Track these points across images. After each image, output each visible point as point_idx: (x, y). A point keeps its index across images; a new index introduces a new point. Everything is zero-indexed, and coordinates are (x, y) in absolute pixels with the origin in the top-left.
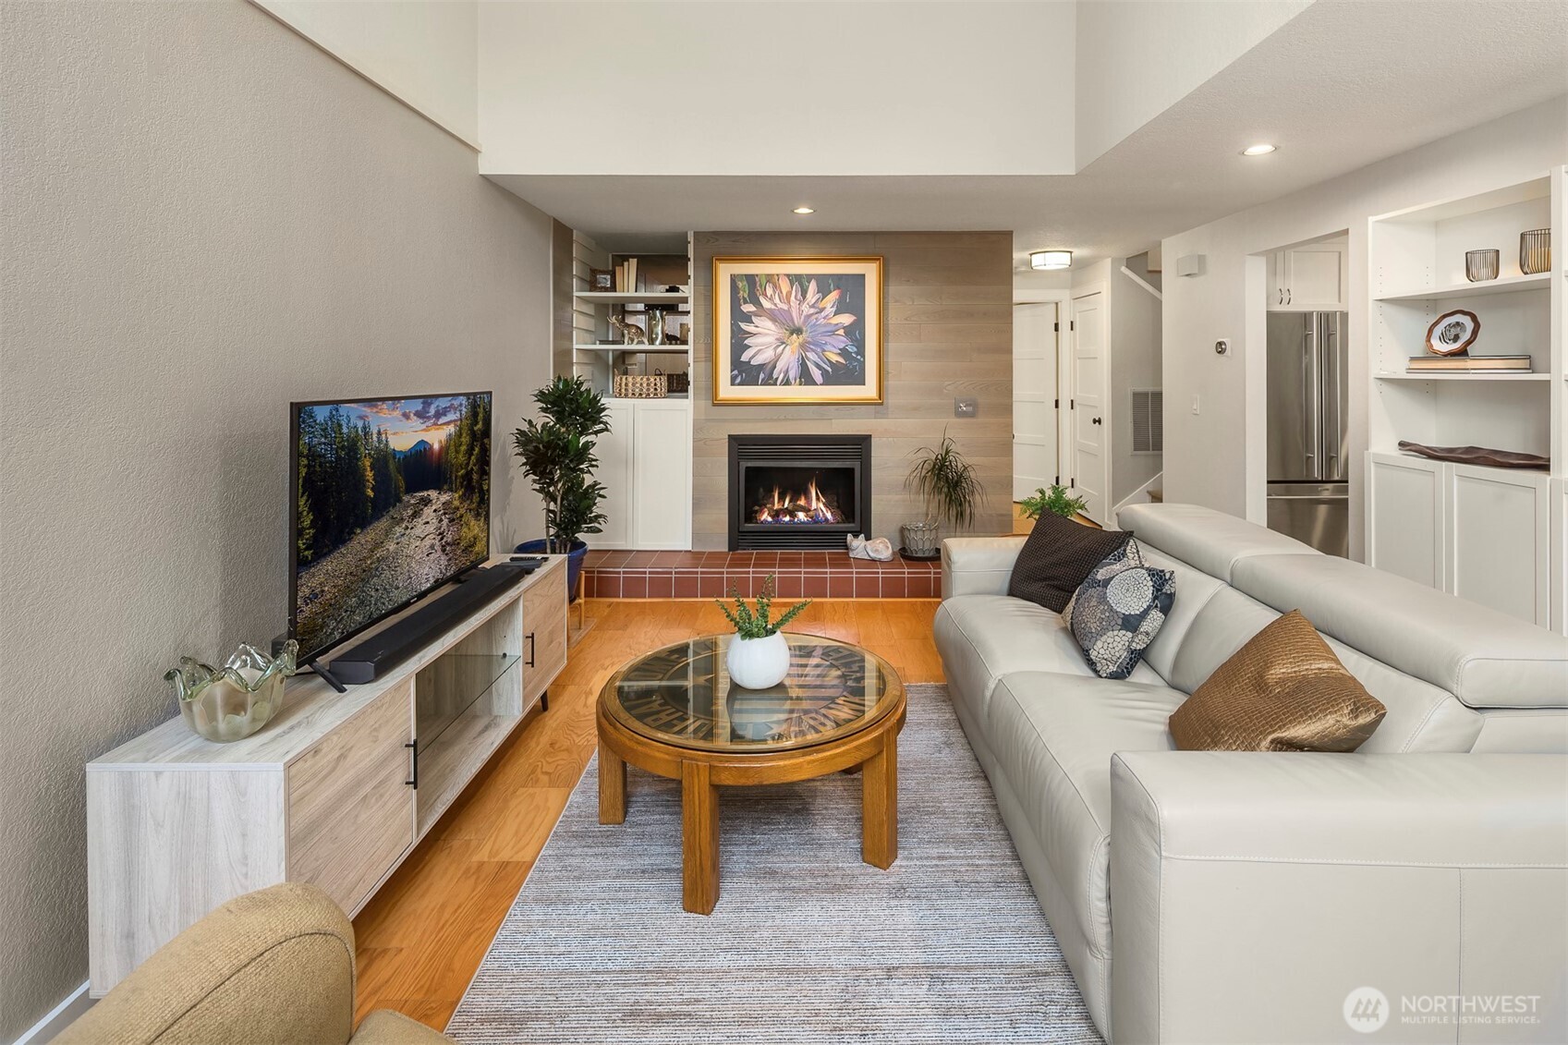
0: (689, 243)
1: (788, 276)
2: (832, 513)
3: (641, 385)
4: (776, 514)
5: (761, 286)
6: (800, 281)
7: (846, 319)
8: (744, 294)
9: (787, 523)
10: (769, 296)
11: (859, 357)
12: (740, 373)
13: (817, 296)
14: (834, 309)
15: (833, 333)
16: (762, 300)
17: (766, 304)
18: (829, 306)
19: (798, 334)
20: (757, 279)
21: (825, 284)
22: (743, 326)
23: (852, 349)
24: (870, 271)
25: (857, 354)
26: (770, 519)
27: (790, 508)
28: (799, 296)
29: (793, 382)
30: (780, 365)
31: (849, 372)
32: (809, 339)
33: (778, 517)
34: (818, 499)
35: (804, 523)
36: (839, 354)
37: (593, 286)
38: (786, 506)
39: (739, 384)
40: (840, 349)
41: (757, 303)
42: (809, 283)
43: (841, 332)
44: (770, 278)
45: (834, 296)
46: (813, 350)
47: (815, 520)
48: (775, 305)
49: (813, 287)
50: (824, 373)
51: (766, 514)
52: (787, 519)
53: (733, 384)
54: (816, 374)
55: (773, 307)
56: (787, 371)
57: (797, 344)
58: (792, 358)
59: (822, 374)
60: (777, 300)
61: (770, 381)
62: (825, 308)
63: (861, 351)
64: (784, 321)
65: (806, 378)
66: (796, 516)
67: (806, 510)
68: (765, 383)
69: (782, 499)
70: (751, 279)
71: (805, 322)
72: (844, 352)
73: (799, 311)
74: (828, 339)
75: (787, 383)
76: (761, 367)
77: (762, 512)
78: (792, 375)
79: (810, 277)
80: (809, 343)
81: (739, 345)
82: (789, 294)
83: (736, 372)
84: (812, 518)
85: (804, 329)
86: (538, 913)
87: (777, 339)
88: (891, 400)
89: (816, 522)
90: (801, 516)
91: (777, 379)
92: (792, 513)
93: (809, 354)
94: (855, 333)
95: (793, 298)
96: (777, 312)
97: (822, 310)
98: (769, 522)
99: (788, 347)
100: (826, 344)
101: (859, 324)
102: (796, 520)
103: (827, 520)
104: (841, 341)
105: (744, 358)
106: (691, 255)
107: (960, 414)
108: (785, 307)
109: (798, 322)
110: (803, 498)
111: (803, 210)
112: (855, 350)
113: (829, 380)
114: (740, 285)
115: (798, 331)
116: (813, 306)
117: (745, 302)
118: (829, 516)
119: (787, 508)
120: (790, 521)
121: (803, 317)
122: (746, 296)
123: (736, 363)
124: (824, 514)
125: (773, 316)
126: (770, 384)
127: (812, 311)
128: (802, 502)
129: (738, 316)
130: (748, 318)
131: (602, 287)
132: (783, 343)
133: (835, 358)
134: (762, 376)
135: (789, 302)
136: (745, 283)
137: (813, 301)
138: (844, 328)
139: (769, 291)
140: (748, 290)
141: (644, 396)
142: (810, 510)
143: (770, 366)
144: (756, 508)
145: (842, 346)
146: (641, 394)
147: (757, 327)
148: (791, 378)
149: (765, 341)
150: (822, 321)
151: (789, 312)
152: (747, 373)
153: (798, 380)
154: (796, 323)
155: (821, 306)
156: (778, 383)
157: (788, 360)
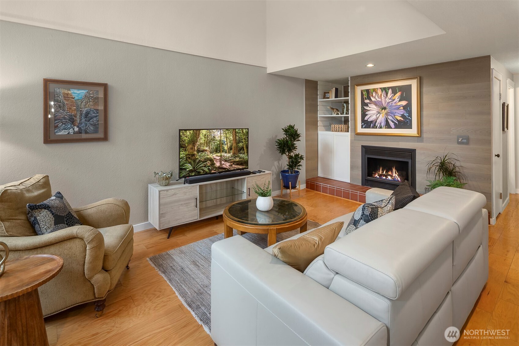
0: (349, 81)
1: (381, 88)
2: (400, 179)
3: (337, 128)
4: (380, 176)
5: (371, 93)
6: (385, 90)
7: (404, 103)
8: (365, 96)
9: (384, 179)
10: (374, 96)
11: (409, 118)
12: (364, 124)
13: (392, 95)
14: (399, 99)
15: (398, 108)
16: (372, 98)
17: (373, 99)
18: (396, 98)
19: (385, 110)
20: (370, 91)
21: (394, 90)
22: (365, 107)
23: (406, 115)
24: (414, 84)
25: (408, 116)
26: (378, 177)
27: (386, 175)
28: (385, 95)
29: (383, 127)
30: (378, 121)
31: (405, 123)
32: (389, 111)
33: (381, 176)
34: (396, 173)
35: (390, 180)
36: (401, 117)
37: (324, 97)
38: (384, 173)
39: (364, 128)
40: (401, 115)
41: (370, 99)
42: (389, 90)
43: (402, 108)
44: (374, 90)
45: (398, 94)
46: (390, 115)
47: (394, 180)
48: (376, 99)
49: (390, 91)
50: (395, 124)
51: (377, 175)
52: (384, 178)
53: (362, 128)
54: (392, 124)
55: (375, 100)
56: (381, 123)
57: (384, 113)
58: (383, 118)
59: (394, 125)
60: (377, 98)
61: (375, 127)
62: (395, 99)
63: (410, 115)
64: (380, 105)
65: (388, 126)
66: (387, 177)
67: (391, 176)
68: (373, 128)
69: (383, 171)
70: (368, 91)
71: (387, 105)
72: (403, 116)
73: (385, 101)
74: (396, 111)
75: (381, 127)
76: (371, 122)
77: (375, 174)
78: (382, 125)
79: (389, 88)
80: (389, 113)
81: (364, 115)
82: (381, 95)
83: (363, 124)
84: (393, 179)
85: (387, 107)
86: (208, 240)
87: (377, 112)
88: (425, 135)
89: (395, 181)
90: (389, 178)
91: (377, 126)
92: (386, 176)
93: (389, 117)
94: (408, 108)
95: (383, 96)
96: (377, 102)
97: (394, 100)
98: (378, 178)
99: (381, 115)
100: (395, 113)
101: (409, 105)
102: (387, 179)
103: (398, 180)
104: (402, 111)
105: (366, 119)
106: (349, 85)
107: (459, 143)
108: (380, 100)
109: (385, 105)
110: (390, 172)
111: (370, 65)
112: (408, 115)
113: (397, 127)
114: (364, 93)
115: (385, 108)
116: (390, 99)
117: (366, 99)
118: (399, 179)
119: (384, 174)
120: (385, 178)
121: (386, 103)
122: (366, 97)
123: (363, 121)
124: (397, 178)
125: (376, 104)
126: (375, 128)
127: (390, 100)
128: (390, 173)
129: (364, 104)
130: (367, 105)
131: (326, 98)
132: (379, 113)
133: (399, 118)
134: (372, 125)
135: (381, 98)
136: (366, 92)
137: (390, 97)
138: (403, 106)
139: (374, 95)
140: (367, 95)
141: (337, 131)
142: (392, 176)
143: (375, 121)
144: (374, 172)
145: (402, 113)
146: (336, 131)
147: (370, 107)
148: (382, 126)
149: (373, 112)
150: (394, 104)
151: (381, 102)
152: (367, 124)
153: (385, 126)
154: (384, 105)
155: (393, 98)
156: (378, 128)
157: (381, 119)
